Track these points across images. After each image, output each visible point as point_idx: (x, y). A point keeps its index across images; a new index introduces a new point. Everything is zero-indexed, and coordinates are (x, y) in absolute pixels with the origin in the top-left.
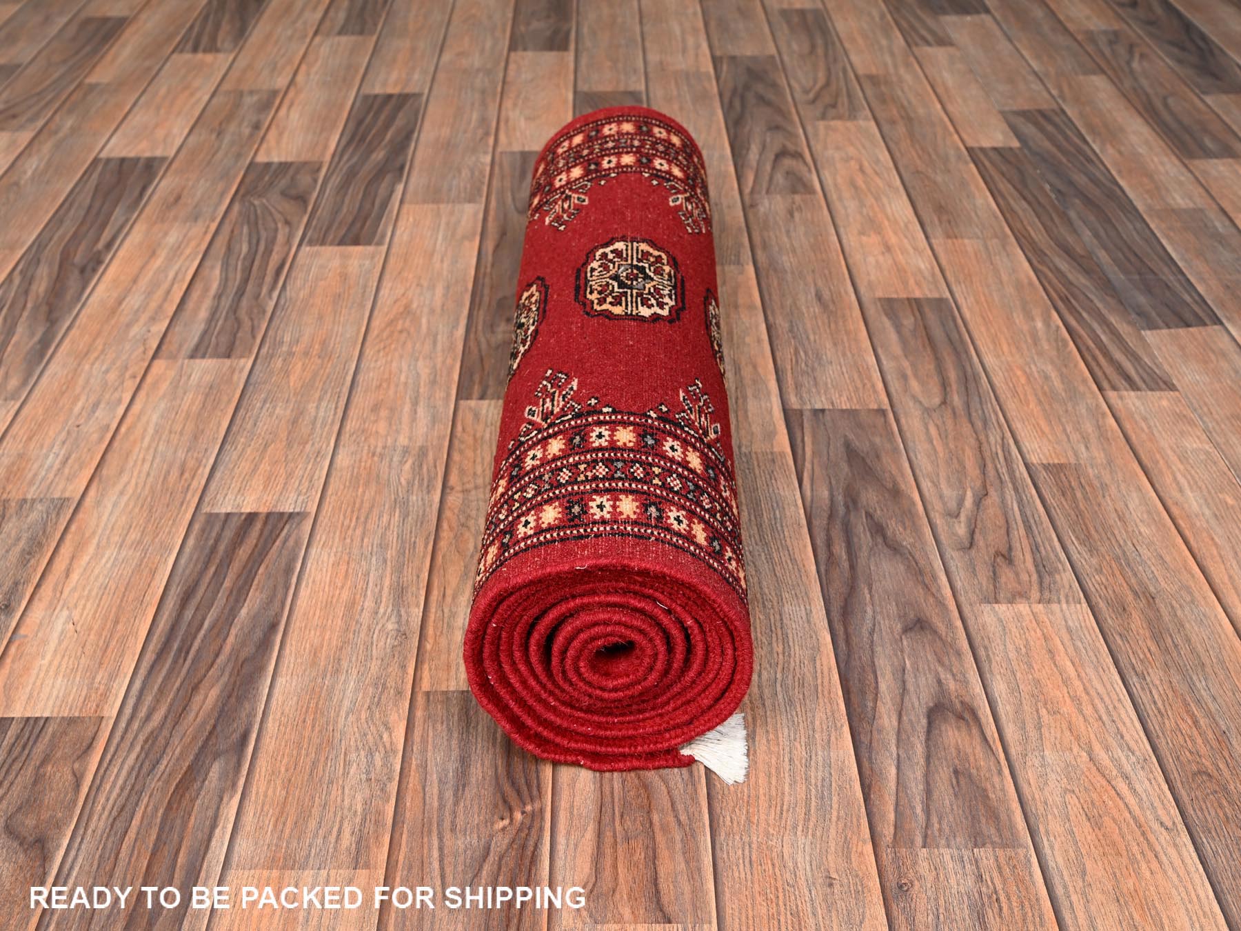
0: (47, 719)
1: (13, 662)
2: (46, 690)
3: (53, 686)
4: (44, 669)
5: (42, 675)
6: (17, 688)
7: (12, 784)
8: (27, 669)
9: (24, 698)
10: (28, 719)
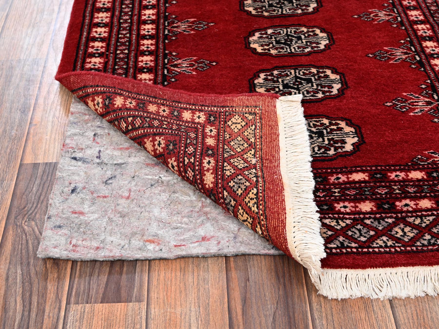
0: (55, 163)
1: (33, 136)
2: (52, 150)
3: (54, 148)
4: (48, 140)
5: (48, 143)
6: (38, 149)
7: (46, 193)
8: (40, 140)
9: (42, 153)
10: (46, 163)
